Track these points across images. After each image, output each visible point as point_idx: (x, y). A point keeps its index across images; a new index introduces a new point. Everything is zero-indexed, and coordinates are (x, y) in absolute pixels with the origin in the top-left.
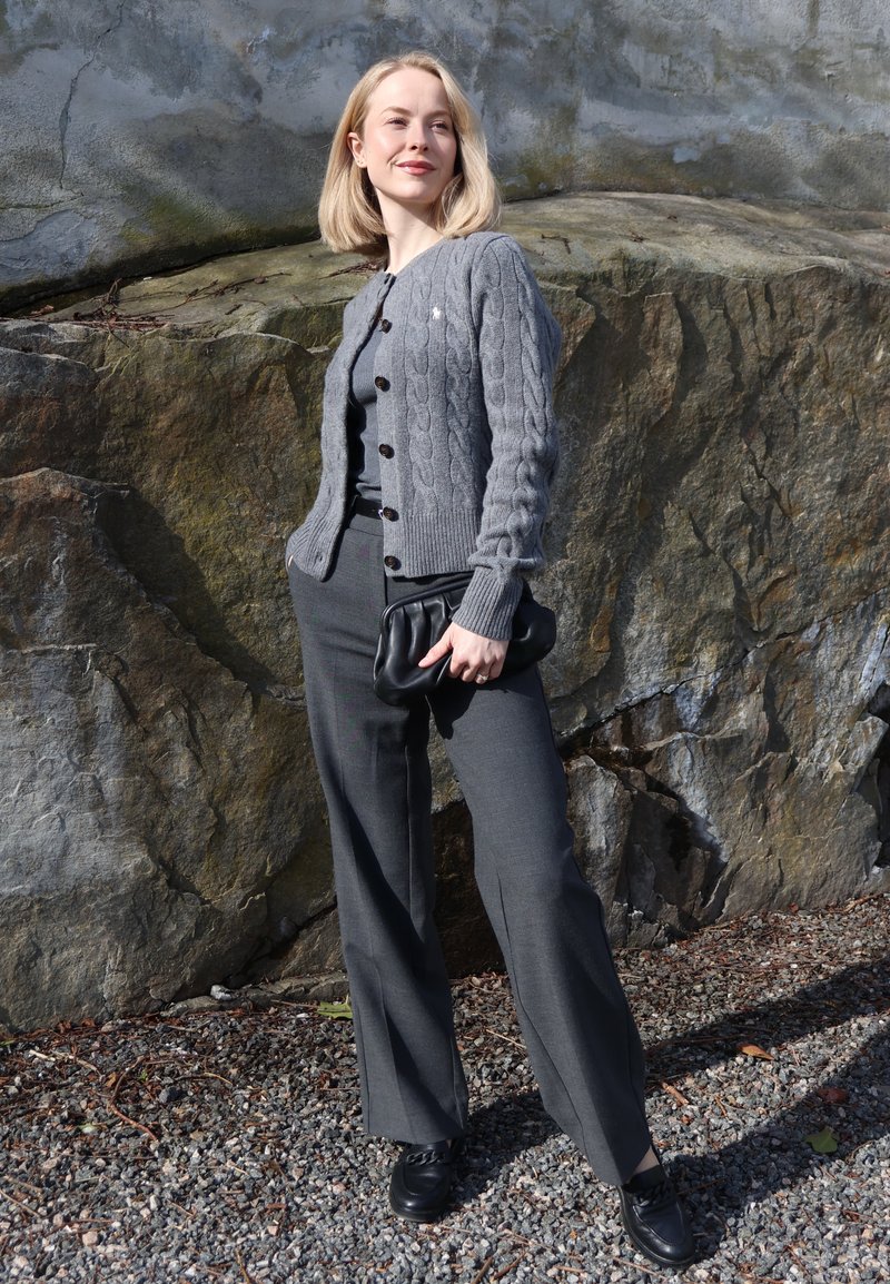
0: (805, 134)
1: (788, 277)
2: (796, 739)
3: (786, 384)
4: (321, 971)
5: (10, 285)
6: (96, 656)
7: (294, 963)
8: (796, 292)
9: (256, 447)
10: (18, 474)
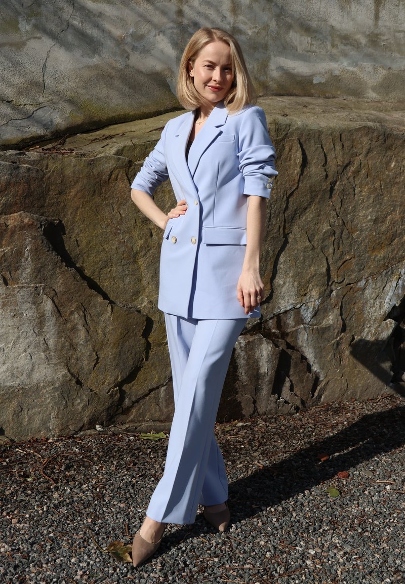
0: (373, 70)
1: (350, 131)
2: (355, 328)
3: (350, 177)
4: (143, 421)
5: (22, 137)
6: (44, 289)
7: (132, 417)
8: (354, 137)
9: (113, 203)
10: (10, 214)
